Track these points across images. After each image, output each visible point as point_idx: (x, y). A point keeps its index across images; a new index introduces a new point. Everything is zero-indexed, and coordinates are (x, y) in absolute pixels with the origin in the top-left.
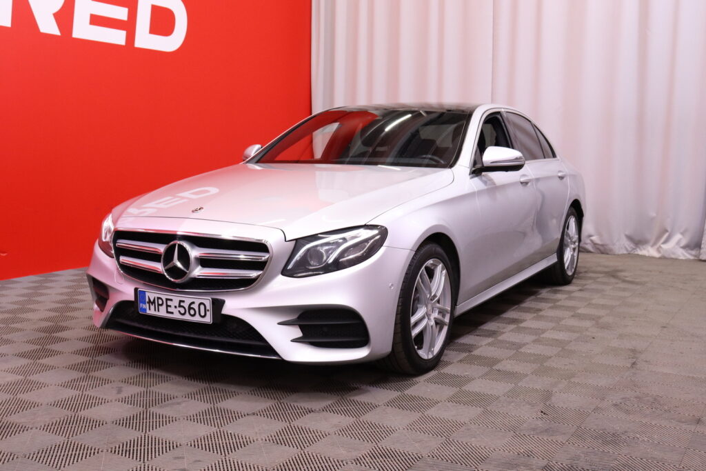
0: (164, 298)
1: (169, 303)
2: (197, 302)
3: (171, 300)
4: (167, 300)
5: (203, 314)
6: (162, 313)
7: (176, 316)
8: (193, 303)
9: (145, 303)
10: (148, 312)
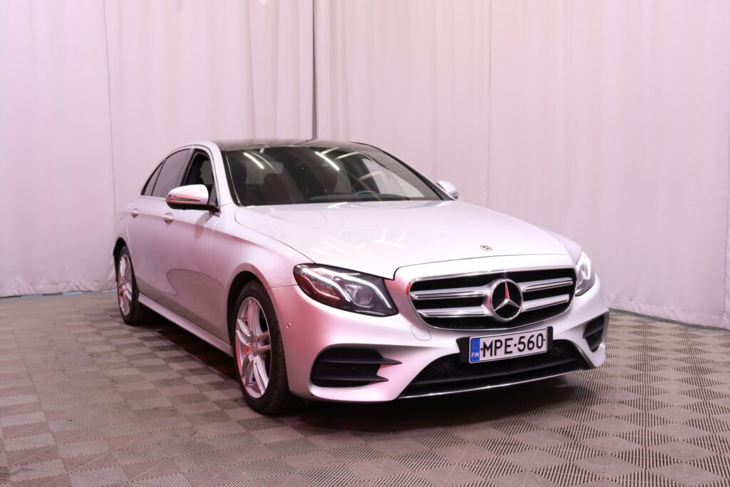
0: (503, 339)
1: (509, 343)
2: (536, 334)
3: (511, 339)
4: (507, 340)
5: (540, 345)
6: (501, 355)
7: (516, 354)
8: (533, 336)
9: (478, 351)
10: (482, 359)
